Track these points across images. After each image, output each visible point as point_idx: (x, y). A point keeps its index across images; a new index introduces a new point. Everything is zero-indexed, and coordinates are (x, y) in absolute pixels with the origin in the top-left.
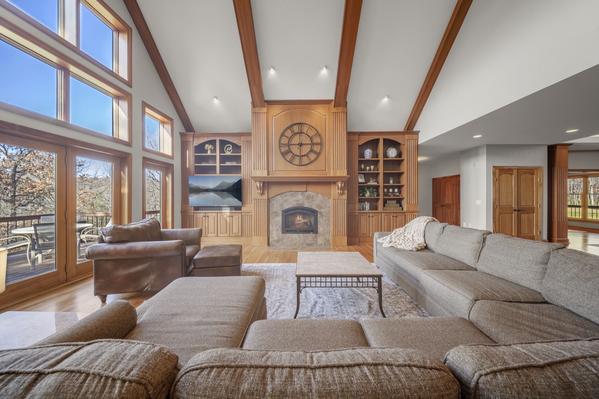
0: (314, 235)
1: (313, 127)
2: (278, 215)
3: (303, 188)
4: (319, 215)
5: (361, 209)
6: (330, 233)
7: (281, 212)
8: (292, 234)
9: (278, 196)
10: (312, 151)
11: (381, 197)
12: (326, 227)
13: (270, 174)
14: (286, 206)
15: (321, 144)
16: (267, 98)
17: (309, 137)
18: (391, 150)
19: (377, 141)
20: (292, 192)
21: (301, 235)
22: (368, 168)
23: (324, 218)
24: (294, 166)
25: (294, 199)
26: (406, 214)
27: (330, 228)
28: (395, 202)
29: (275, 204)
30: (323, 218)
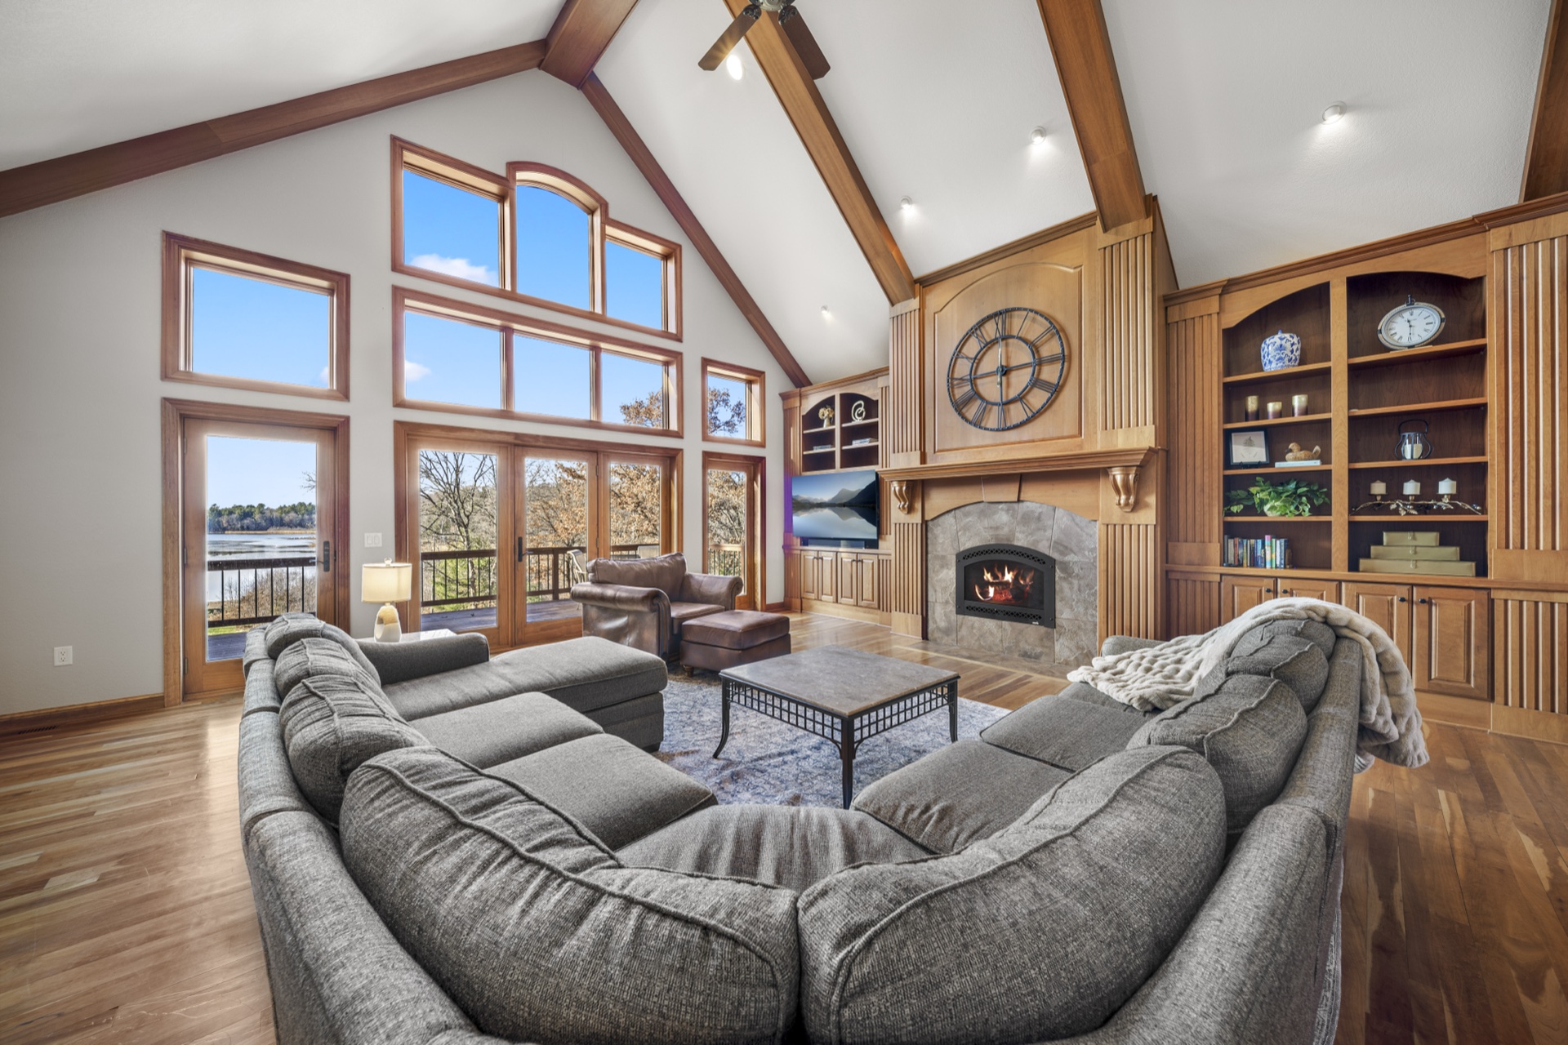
0: (1043, 629)
1: (1036, 313)
2: (947, 565)
3: (1008, 492)
4: (1058, 573)
5: (1246, 561)
6: (1095, 632)
7: (953, 559)
8: (982, 619)
9: (946, 516)
10: (1036, 383)
11: (1339, 517)
12: (1082, 610)
13: (928, 459)
14: (969, 543)
15: (1064, 358)
16: (917, 273)
17: (1027, 343)
18: (1407, 315)
19: (1322, 291)
20: (981, 505)
21: (1006, 624)
22: (1272, 407)
23: (1075, 582)
24: (987, 432)
25: (986, 523)
26: (1494, 594)
27: (1093, 616)
28: (1431, 538)
29: (941, 536)
30: (1071, 583)
